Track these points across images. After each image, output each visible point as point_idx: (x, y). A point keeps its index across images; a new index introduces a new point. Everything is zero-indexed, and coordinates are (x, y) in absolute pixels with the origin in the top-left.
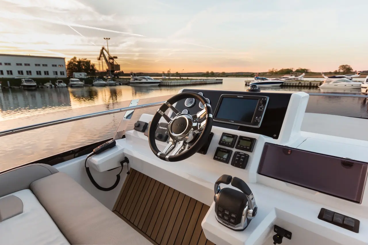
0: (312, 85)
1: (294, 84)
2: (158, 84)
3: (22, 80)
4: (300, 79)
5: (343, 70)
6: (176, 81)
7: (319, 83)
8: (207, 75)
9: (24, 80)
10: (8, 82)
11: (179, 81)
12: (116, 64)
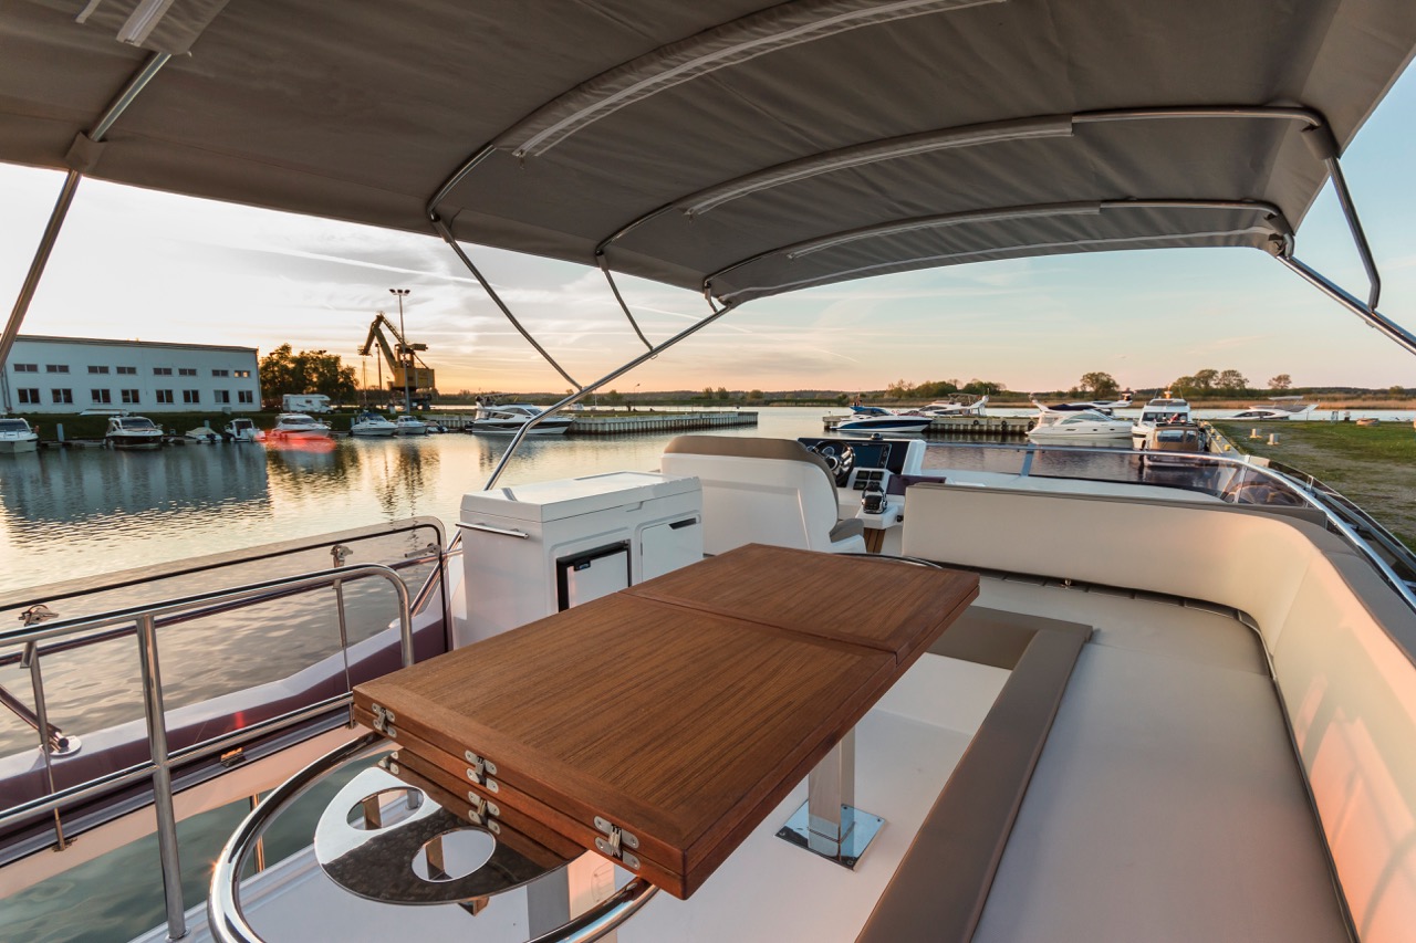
0: (1010, 428)
1: (962, 428)
2: (562, 430)
3: (112, 419)
4: (975, 412)
5: (1092, 386)
6: (617, 419)
7: (1026, 423)
8: (707, 398)
9: (118, 420)
10: (60, 427)
11: (627, 419)
12: (421, 366)
